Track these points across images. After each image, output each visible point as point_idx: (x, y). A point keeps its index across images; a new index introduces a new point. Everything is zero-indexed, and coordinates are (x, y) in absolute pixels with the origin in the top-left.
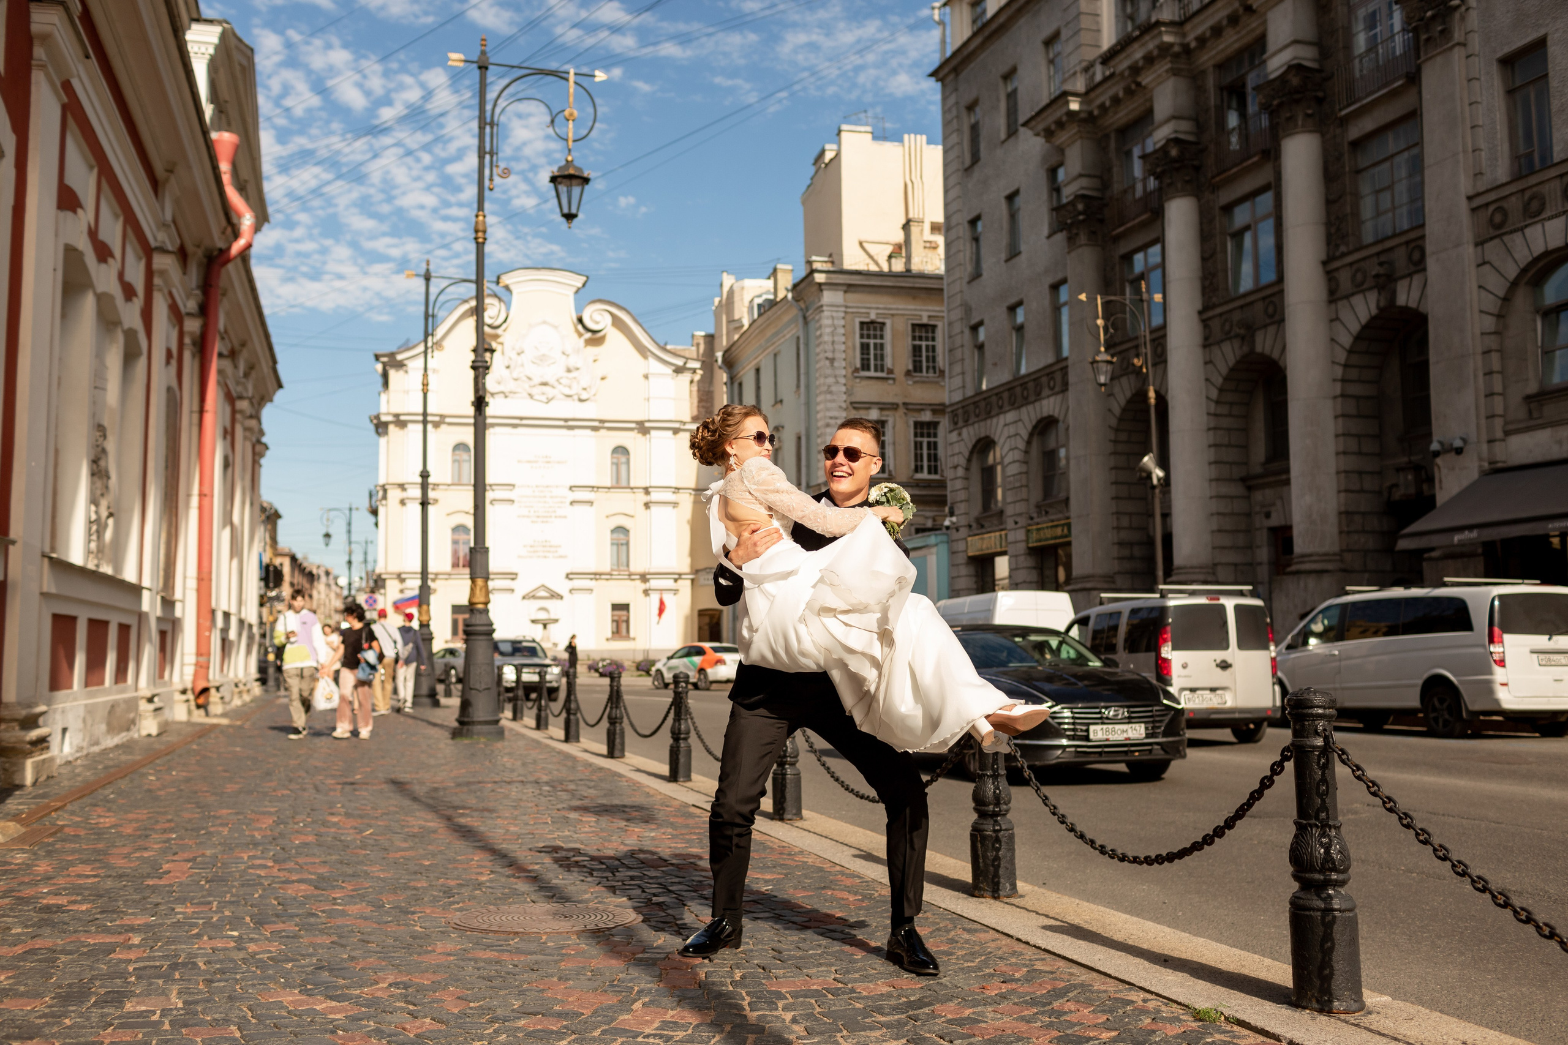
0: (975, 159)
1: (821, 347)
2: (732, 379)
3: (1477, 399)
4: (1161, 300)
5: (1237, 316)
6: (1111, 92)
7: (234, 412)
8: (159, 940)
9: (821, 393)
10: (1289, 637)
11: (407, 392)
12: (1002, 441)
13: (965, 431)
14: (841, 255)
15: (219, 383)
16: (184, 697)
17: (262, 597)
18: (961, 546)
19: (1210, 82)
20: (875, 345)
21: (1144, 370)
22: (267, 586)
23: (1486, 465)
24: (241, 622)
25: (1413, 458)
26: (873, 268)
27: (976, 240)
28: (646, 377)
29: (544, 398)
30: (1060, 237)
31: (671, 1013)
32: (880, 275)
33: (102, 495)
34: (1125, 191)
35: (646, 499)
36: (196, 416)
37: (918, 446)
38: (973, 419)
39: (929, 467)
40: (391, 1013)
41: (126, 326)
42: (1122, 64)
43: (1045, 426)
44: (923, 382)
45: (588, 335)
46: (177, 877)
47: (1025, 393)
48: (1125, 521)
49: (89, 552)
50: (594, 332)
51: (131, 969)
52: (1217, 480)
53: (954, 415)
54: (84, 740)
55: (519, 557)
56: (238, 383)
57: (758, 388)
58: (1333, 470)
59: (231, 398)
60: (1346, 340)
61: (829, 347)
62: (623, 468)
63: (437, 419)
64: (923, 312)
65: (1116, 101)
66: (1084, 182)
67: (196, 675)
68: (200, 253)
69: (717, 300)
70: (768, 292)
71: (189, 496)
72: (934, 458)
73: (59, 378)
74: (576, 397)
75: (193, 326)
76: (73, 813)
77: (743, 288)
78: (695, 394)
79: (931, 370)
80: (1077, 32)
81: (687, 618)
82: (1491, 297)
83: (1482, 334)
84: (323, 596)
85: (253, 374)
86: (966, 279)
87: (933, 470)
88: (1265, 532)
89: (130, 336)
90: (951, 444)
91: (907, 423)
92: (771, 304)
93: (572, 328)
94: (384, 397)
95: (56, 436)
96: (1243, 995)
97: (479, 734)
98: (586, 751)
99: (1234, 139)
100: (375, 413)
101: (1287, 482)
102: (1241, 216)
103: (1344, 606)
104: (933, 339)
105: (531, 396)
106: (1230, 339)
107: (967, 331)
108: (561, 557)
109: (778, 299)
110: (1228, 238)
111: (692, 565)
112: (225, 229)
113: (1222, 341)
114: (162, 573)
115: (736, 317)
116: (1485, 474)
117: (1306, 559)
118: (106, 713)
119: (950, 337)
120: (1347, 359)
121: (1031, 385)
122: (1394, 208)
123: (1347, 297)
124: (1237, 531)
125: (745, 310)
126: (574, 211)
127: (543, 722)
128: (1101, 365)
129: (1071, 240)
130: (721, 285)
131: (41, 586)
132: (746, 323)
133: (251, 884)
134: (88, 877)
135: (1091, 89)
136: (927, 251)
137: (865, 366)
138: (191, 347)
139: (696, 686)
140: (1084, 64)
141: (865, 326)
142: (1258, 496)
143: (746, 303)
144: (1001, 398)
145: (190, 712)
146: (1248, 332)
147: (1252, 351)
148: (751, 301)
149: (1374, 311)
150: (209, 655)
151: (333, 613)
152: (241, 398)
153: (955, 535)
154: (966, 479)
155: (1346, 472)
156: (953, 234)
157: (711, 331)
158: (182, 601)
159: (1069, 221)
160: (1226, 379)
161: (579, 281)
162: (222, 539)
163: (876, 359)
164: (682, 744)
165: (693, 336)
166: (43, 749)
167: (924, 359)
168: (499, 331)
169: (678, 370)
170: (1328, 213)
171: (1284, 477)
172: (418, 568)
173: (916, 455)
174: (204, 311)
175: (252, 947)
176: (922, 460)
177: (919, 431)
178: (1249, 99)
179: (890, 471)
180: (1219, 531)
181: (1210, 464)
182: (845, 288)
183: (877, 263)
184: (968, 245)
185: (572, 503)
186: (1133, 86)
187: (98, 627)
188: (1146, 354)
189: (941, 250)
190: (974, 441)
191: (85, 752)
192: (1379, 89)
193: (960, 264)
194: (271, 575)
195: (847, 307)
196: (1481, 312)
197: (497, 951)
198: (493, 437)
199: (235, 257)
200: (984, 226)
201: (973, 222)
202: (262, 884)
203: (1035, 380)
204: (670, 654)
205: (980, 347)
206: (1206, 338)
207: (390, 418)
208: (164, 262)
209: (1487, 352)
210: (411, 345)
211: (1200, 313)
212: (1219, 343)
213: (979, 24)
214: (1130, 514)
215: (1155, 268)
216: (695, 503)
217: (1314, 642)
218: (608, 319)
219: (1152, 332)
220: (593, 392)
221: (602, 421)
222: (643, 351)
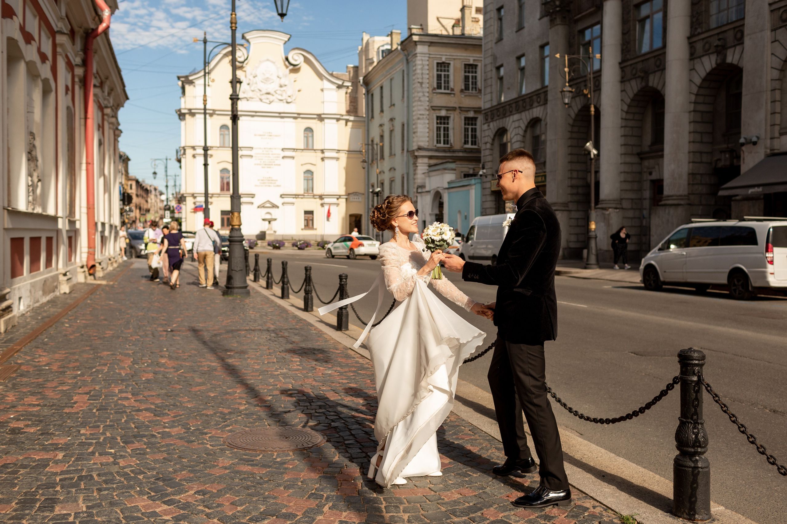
1: (416, 76)
2: (368, 92)
3: (766, 116)
4: (600, 58)
5: (640, 66)
7: (103, 115)
8: (72, 457)
9: (415, 101)
10: (660, 244)
11: (195, 97)
12: (511, 130)
13: (491, 124)
14: (427, 25)
15: (94, 101)
16: (82, 270)
17: (121, 209)
18: (488, 185)
20: (445, 75)
21: (589, 96)
22: (124, 204)
23: (768, 151)
24: (111, 226)
25: (730, 145)
26: (444, 33)
27: (500, 19)
28: (322, 90)
29: (268, 101)
30: (546, 19)
31: (344, 514)
32: (448, 37)
33: (34, 170)
35: (322, 156)
36: (83, 121)
37: (466, 130)
38: (496, 118)
39: (472, 141)
40: (196, 515)
41: (43, 77)
43: (535, 122)
44: (470, 96)
45: (291, 67)
46: (81, 407)
47: (524, 105)
48: (575, 175)
49: (29, 202)
50: (294, 65)
51: (58, 479)
52: (625, 154)
53: (486, 115)
54: (30, 301)
55: (256, 186)
56: (105, 99)
57: (382, 97)
58: (686, 150)
59: (101, 108)
60: (698, 81)
61: (420, 76)
62: (310, 139)
63: (211, 112)
64: (471, 57)
67: (88, 258)
68: (81, 31)
69: (360, 47)
70: (387, 44)
71: (81, 164)
72: (474, 137)
73: (8, 109)
74: (285, 101)
75: (79, 71)
76: (26, 354)
77: (374, 41)
78: (348, 98)
79: (474, 89)
81: (343, 219)
82: (778, 59)
83: (772, 80)
84: (153, 201)
85: (113, 94)
86: (495, 41)
87: (474, 143)
88: (648, 182)
89: (46, 82)
90: (484, 131)
91: (460, 118)
92: (390, 52)
93: (282, 63)
94: (183, 100)
95: (8, 140)
96: (646, 504)
97: (237, 294)
98: (293, 306)
100: (178, 108)
101: (662, 156)
102: (645, 10)
103: (690, 229)
104: (476, 72)
105: (261, 100)
106: (635, 78)
107: (494, 70)
108: (278, 186)
109: (393, 49)
110: (637, 23)
111: (346, 191)
112: (95, 17)
113: (631, 79)
114: (68, 207)
115: (370, 57)
116: (768, 156)
117: (670, 198)
118: (42, 286)
119: (485, 73)
120: (698, 91)
121: (528, 100)
122: (728, 8)
123: (700, 57)
124: (634, 181)
125: (375, 53)
126: (284, 12)
127: (270, 285)
128: (566, 93)
129: (552, 21)
130: (362, 39)
131: (4, 225)
132: (375, 60)
133: (120, 412)
134: (34, 405)
136: (473, 23)
137: (439, 87)
138: (79, 83)
141: (439, 65)
142: (646, 163)
143: (376, 50)
144: (511, 107)
145: (86, 277)
146: (645, 75)
147: (647, 85)
148: (378, 48)
149: (714, 65)
150: (95, 248)
151: (159, 210)
152: (106, 107)
153: (485, 179)
154: (492, 149)
155: (693, 152)
156: (488, 16)
157: (357, 64)
158: (80, 220)
159: (551, 11)
160: (632, 100)
161: (286, 38)
162: (99, 183)
163: (445, 83)
165: (347, 67)
166: (9, 312)
167: (470, 83)
168: (244, 66)
169: (339, 87)
170: (692, 10)
171: (660, 153)
172: (203, 191)
173: (465, 135)
174: (85, 63)
175: (122, 463)
176: (468, 138)
177: (467, 122)
179: (451, 144)
180: (625, 181)
181: (621, 145)
182: (429, 44)
183: (446, 30)
184: (496, 22)
185: (283, 157)
187: (35, 241)
188: (590, 87)
189: (481, 23)
190: (496, 130)
191: (31, 307)
193: (491, 33)
194: (126, 198)
195: (430, 54)
196: (772, 68)
197: (252, 465)
198: (242, 122)
199: (101, 34)
200: (505, 12)
201: (499, 10)
202: (125, 412)
203: (529, 98)
204: (335, 240)
205: (501, 79)
206: (622, 78)
207: (186, 111)
208: (61, 39)
209: (773, 90)
210: (196, 71)
211: (620, 63)
212: (629, 80)
214: (577, 171)
215: (596, 38)
216: (348, 158)
217: (672, 246)
218: (302, 59)
219: (594, 73)
220: (294, 98)
221: (299, 114)
222: (320, 76)
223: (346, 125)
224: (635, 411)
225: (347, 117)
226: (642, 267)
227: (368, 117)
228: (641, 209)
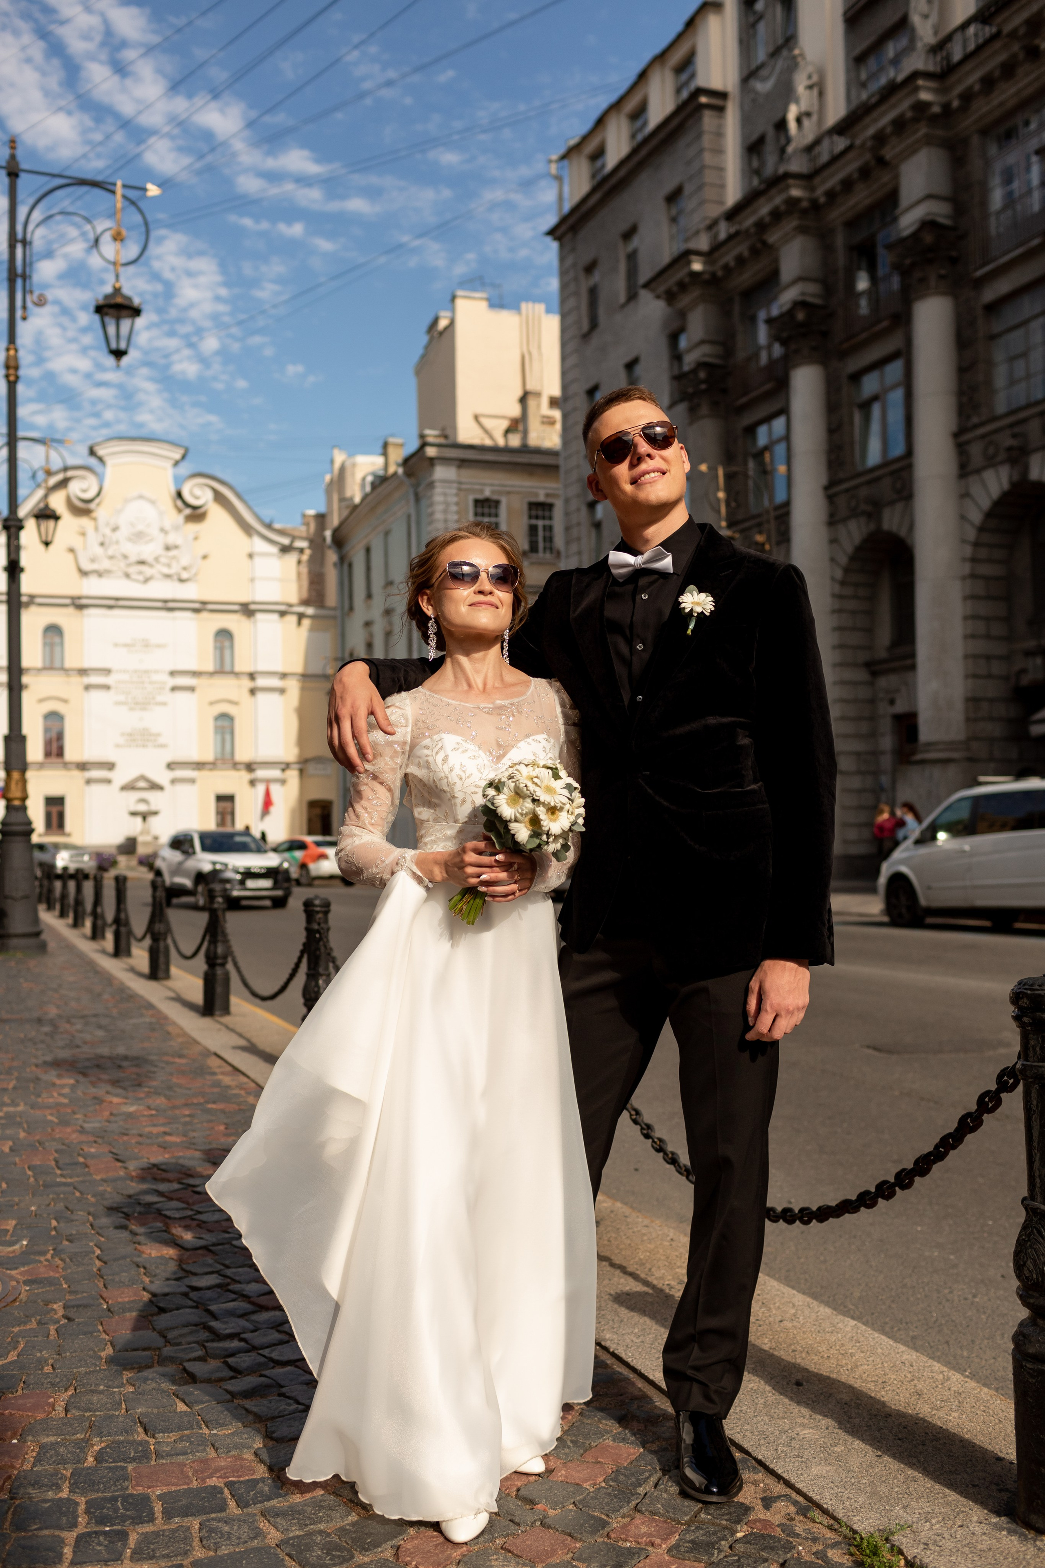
0: (594, 324)
1: (433, 526)
2: (342, 559)
4: (785, 472)
5: (863, 492)
6: (735, 252)
14: (454, 427)
19: (840, 241)
25: (1042, 642)
26: (488, 442)
28: (251, 556)
29: (141, 578)
30: (682, 408)
32: (495, 449)
34: (749, 359)
35: (251, 685)
42: (748, 221)
44: (540, 563)
45: (188, 511)
50: (195, 508)
52: (842, 665)
55: (119, 746)
57: (368, 569)
58: (960, 654)
60: (976, 517)
61: (442, 525)
62: (227, 653)
63: (27, 599)
64: (540, 489)
65: (741, 261)
66: (706, 349)
69: (328, 476)
70: (379, 468)
74: (175, 577)
77: (354, 465)
78: (304, 575)
79: (548, 551)
80: (700, 187)
81: (293, 812)
88: (888, 719)
92: (383, 480)
93: (170, 504)
97: (16, 948)
99: (864, 303)
101: (913, 667)
102: (870, 385)
103: (976, 799)
104: (550, 518)
105: (127, 575)
106: (855, 516)
107: (584, 510)
108: (161, 746)
109: (389, 475)
110: (855, 409)
111: (300, 754)
113: (848, 518)
115: (348, 492)
117: (931, 747)
119: (567, 515)
120: (977, 537)
122: (1028, 377)
123: (977, 471)
124: (859, 719)
125: (357, 486)
126: (123, 346)
129: (692, 411)
130: (332, 462)
132: (358, 498)
135: (716, 248)
136: (543, 426)
139: (298, 883)
140: (708, 222)
141: (479, 504)
142: (883, 682)
143: (358, 480)
146: (874, 509)
147: (878, 529)
148: (364, 478)
149: (1006, 486)
155: (973, 656)
156: (570, 405)
157: (322, 509)
159: (690, 391)
160: (850, 558)
161: (176, 454)
164: (219, 971)
165: (304, 516)
167: (540, 539)
168: (92, 506)
169: (285, 550)
170: (960, 382)
171: (909, 662)
178: (880, 261)
181: (834, 647)
182: (457, 463)
183: (492, 438)
185: (174, 689)
186: (759, 245)
188: (769, 531)
189: (558, 426)
192: (1017, 248)
195: (460, 483)
201: (591, 392)
205: (598, 525)
206: (831, 516)
211: (826, 488)
212: (844, 520)
213: (599, 177)
215: (779, 441)
216: (303, 689)
217: (942, 836)
218: (209, 495)
219: (777, 508)
220: (193, 571)
221: (204, 603)
222: (247, 529)
223: (299, 623)
224: (885, 1182)
225: (301, 609)
226: (882, 880)
227: (342, 608)
228: (876, 773)
